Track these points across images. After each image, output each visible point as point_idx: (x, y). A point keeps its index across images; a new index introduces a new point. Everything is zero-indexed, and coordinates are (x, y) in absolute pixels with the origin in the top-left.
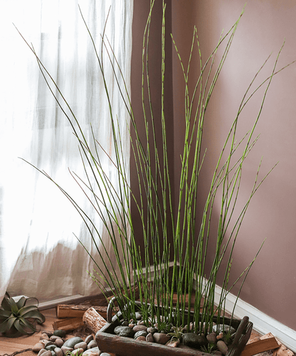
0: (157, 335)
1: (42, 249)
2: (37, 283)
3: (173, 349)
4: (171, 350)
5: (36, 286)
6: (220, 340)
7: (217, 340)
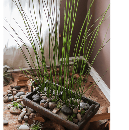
0: (50, 104)
1: (15, 47)
2: (13, 61)
3: (54, 114)
4: (53, 115)
5: (13, 63)
6: (79, 113)
7: (78, 113)
